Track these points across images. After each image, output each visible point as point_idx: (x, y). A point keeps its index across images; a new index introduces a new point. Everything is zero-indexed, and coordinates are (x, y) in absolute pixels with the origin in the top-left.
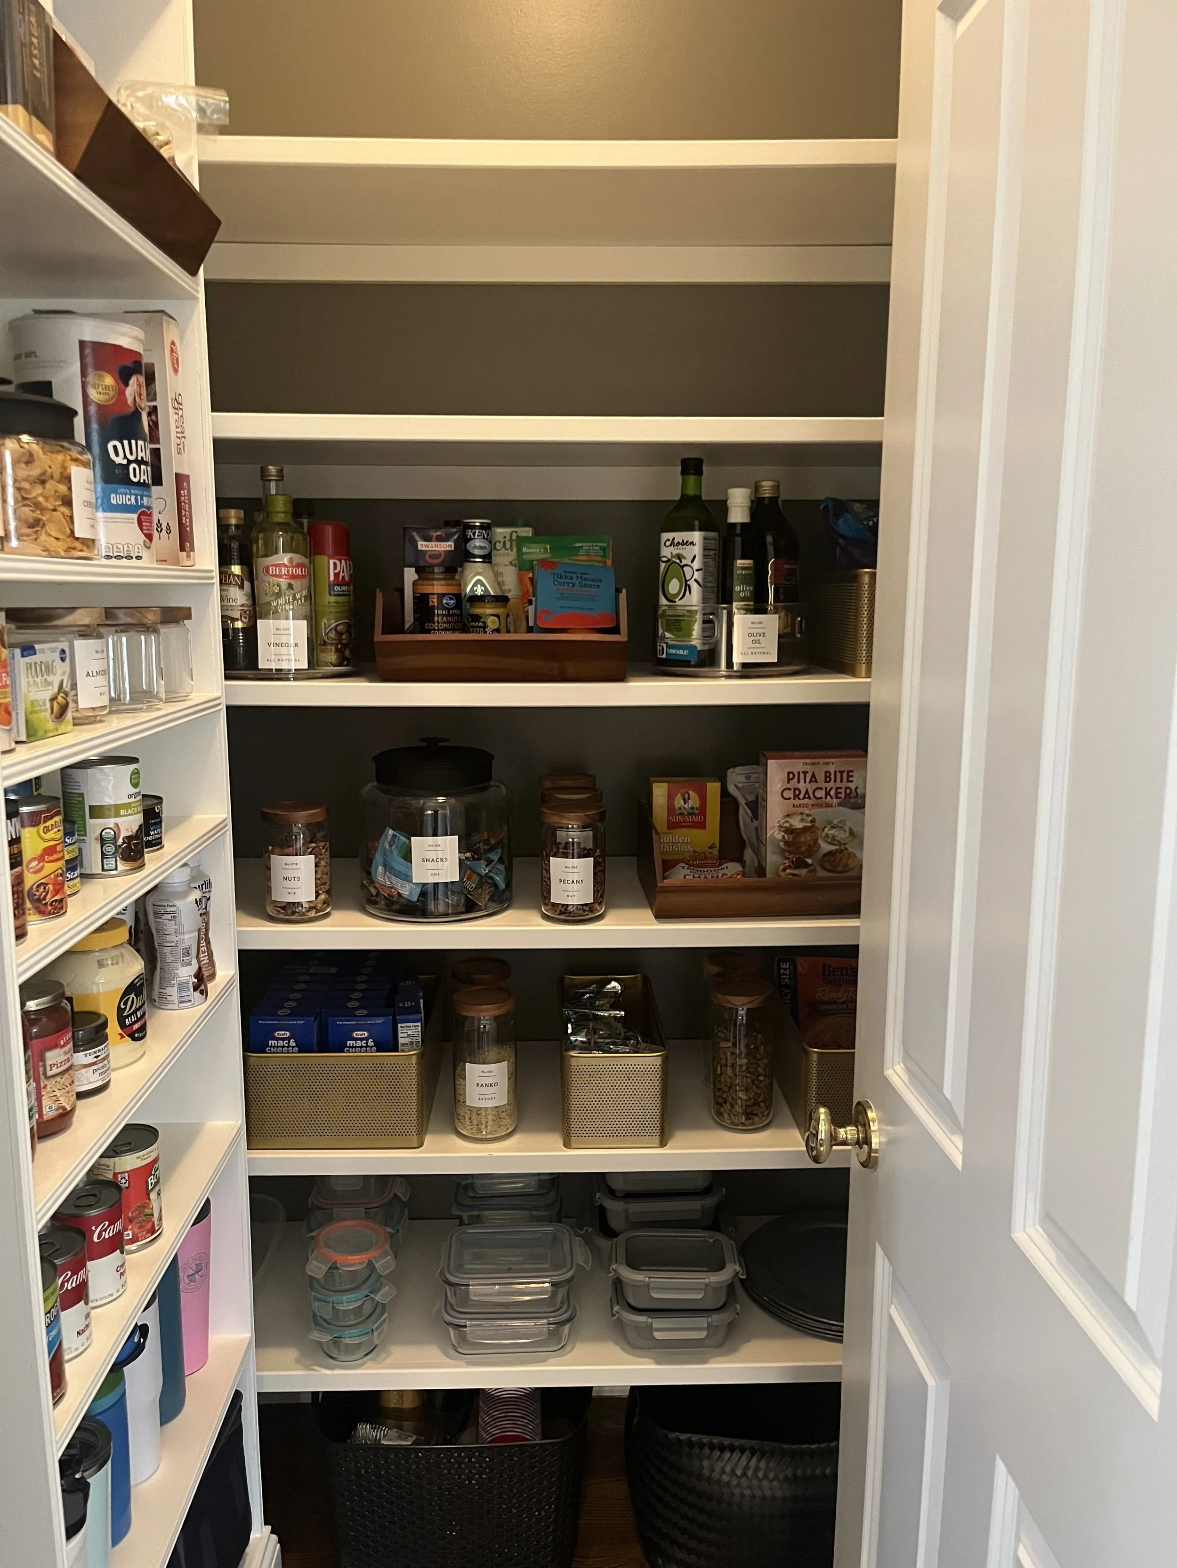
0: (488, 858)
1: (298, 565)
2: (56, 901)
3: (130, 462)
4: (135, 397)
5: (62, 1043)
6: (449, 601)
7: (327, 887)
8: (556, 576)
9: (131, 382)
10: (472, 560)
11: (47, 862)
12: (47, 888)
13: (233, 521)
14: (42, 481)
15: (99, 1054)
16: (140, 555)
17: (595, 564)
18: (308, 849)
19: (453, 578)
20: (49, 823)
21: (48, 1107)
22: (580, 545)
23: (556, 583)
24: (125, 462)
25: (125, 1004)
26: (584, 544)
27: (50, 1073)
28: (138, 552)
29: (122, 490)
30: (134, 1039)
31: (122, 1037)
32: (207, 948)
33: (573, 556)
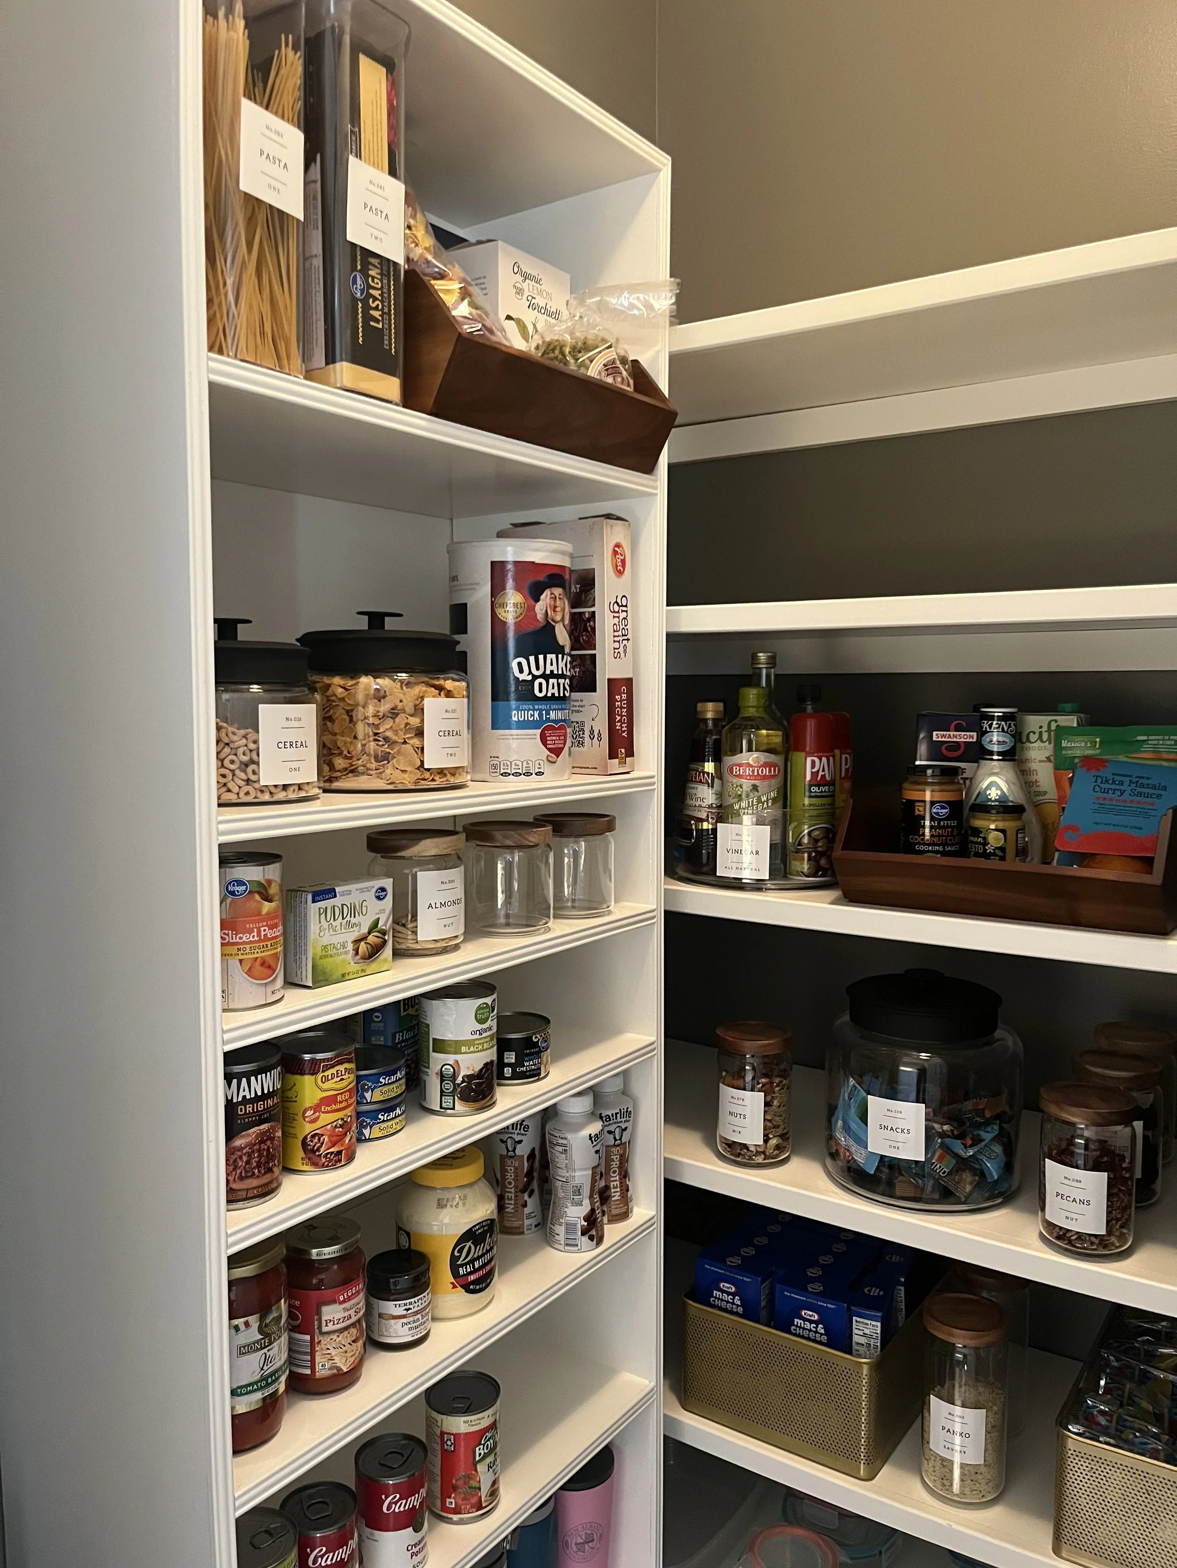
0: (979, 1135)
1: (765, 765)
2: (332, 1153)
3: (535, 677)
4: (546, 611)
5: (341, 1299)
6: (940, 811)
7: (780, 1131)
8: (1099, 780)
9: (542, 597)
10: (988, 757)
11: (324, 1113)
12: (322, 1139)
13: (710, 715)
14: (394, 713)
15: (411, 1306)
16: (542, 770)
17: (1165, 764)
18: (758, 1084)
19: (952, 783)
20: (329, 1073)
21: (320, 1364)
22: (1145, 738)
23: (1097, 789)
24: (530, 678)
25: (460, 1251)
26: (1150, 738)
27: (325, 1329)
28: (539, 768)
29: (525, 707)
30: (469, 1291)
31: (454, 1287)
32: (621, 1183)
33: (1132, 752)
